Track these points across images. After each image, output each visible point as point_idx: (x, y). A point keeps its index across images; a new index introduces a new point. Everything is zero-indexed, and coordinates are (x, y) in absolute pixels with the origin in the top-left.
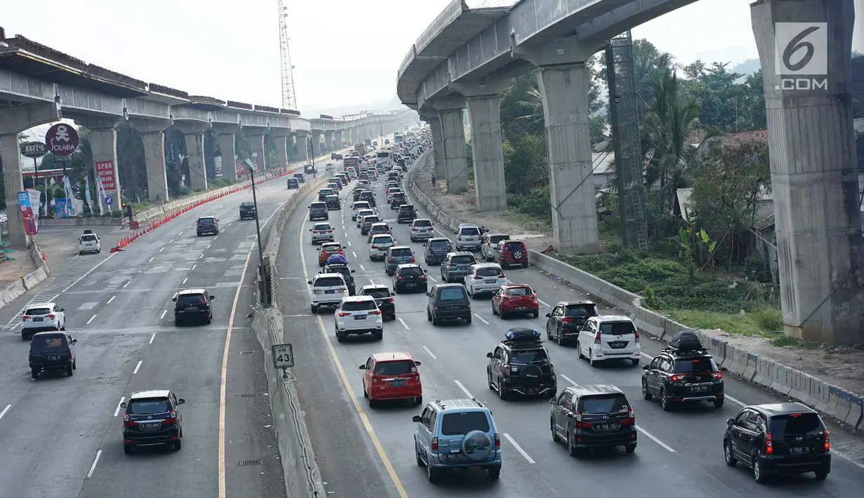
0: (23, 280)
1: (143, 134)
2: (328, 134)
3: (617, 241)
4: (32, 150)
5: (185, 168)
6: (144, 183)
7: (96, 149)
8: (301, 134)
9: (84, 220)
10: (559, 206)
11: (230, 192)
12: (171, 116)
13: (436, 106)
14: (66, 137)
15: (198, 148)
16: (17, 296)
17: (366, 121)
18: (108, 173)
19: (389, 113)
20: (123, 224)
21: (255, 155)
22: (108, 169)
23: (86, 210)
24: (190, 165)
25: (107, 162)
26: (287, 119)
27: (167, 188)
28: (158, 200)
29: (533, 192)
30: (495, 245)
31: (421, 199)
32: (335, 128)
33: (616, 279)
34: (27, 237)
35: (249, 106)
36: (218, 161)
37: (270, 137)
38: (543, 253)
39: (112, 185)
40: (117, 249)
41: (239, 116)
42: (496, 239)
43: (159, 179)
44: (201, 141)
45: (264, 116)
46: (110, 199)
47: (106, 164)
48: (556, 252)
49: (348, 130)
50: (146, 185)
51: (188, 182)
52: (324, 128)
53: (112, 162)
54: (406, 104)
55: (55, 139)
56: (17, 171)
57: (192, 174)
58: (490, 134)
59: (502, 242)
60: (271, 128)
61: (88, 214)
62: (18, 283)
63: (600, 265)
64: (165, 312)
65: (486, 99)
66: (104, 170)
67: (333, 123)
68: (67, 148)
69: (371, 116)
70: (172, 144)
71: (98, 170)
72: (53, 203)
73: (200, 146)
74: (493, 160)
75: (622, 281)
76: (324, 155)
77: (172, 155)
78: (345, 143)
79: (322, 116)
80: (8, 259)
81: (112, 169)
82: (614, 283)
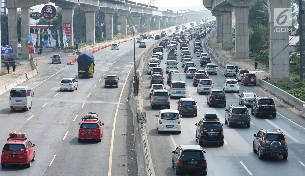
0: (27, 75)
1: (86, 12)
2: (170, 18)
3: (298, 77)
4: (35, 16)
5: (104, 28)
6: (84, 35)
7: (64, 18)
8: (157, 17)
9: (56, 49)
10: (272, 59)
11: (123, 42)
12: (99, 5)
13: (220, 10)
14: (51, 11)
15: (110, 21)
16: (23, 82)
17: (188, 14)
18: (69, 29)
19: (198, 11)
20: (74, 52)
21: (136, 25)
22: (69, 27)
23: (57, 45)
24: (106, 28)
25: (69, 24)
26: (152, 10)
27: (95, 38)
28: (91, 43)
29: (261, 52)
30: (242, 75)
31: (210, 51)
32: (173, 16)
33: (296, 94)
34: (30, 55)
35: (135, 3)
36: (119, 27)
37: (144, 18)
38: (263, 80)
39: (70, 34)
40: (70, 64)
41: (130, 8)
42: (242, 72)
43: (92, 33)
44: (112, 17)
45: (141, 8)
46: (69, 41)
47: (66, 25)
48: (270, 80)
49: (179, 17)
50: (86, 36)
51: (105, 36)
52: (168, 16)
53: (71, 24)
54: (206, 7)
55: (46, 12)
56: (27, 25)
57: (107, 32)
58: (244, 24)
59: (245, 74)
60: (144, 14)
61: (58, 47)
62: (24, 76)
63: (289, 87)
64: (90, 94)
65: (243, 8)
66: (67, 27)
67: (173, 14)
68: (51, 16)
69: (190, 12)
70: (98, 18)
71: (64, 27)
72: (43, 40)
73: (111, 20)
74: (244, 36)
75: (299, 95)
76: (167, 28)
77: (98, 23)
78: (177, 23)
79: (168, 10)
80: (20, 65)
81: (71, 27)
82: (295, 96)
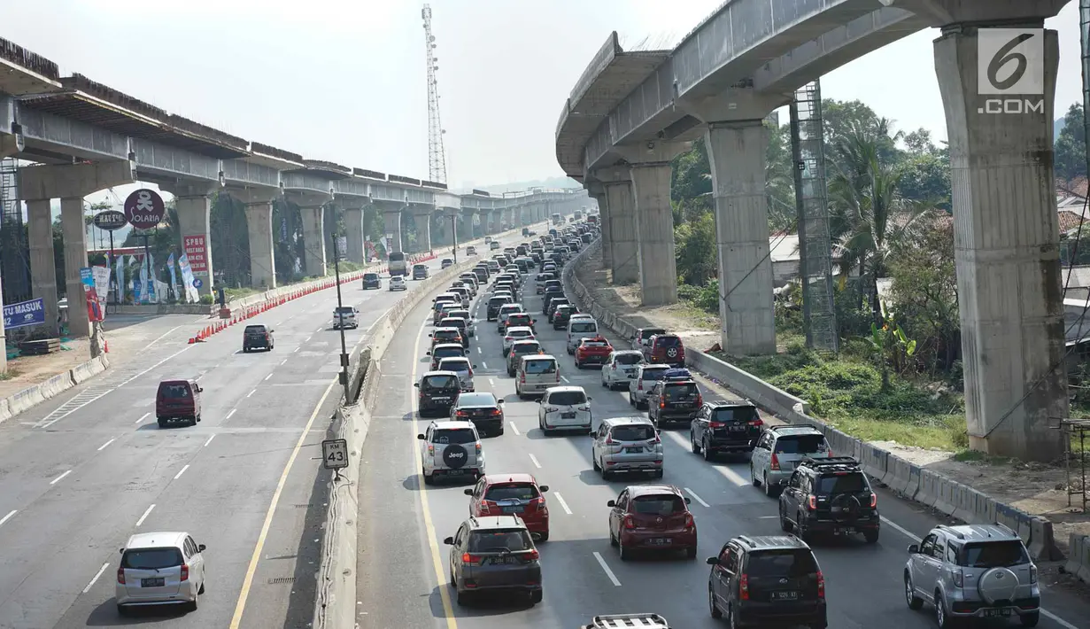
0: (71, 372)
1: (247, 205)
2: (483, 213)
3: (800, 340)
4: (109, 221)
5: (300, 248)
6: (246, 265)
7: (184, 221)
8: (449, 213)
9: (168, 306)
10: (728, 294)
11: (353, 279)
12: (281, 184)
13: (602, 177)
14: (150, 206)
15: (316, 225)
16: (60, 390)
17: (533, 200)
18: (198, 250)
19: (563, 191)
20: (212, 311)
21: (390, 236)
22: (199, 246)
23: (171, 296)
24: (306, 245)
25: (198, 237)
26: (431, 193)
27: (274, 272)
28: (263, 286)
29: (710, 283)
30: (645, 341)
31: (578, 290)
32: (493, 207)
33: (792, 385)
34: (91, 324)
35: (382, 176)
36: (343, 243)
37: (410, 215)
38: (705, 352)
39: (203, 265)
40: (197, 340)
41: (369, 188)
42: (647, 334)
43: (266, 260)
44: (320, 215)
45: (402, 189)
46: (199, 281)
47: (192, 240)
48: (723, 351)
49: (510, 209)
50: (249, 268)
51: (304, 268)
52: (478, 206)
53: (204, 237)
54: (572, 176)
55: (136, 207)
56: (79, 243)
57: (308, 256)
58: (659, 211)
59: (654, 337)
60: (411, 204)
61: (171, 300)
62: (66, 375)
63: (774, 368)
64: (235, 411)
65: (655, 166)
66: (194, 246)
67: (490, 200)
68: (150, 219)
69: (538, 194)
70: (284, 220)
71: (187, 247)
72: (131, 285)
73: (318, 222)
74: (662, 241)
75: (799, 387)
76: (477, 239)
77: (285, 233)
78: (505, 226)
79: (475, 191)
80: (63, 349)
81: (204, 246)
82: (790, 391)
